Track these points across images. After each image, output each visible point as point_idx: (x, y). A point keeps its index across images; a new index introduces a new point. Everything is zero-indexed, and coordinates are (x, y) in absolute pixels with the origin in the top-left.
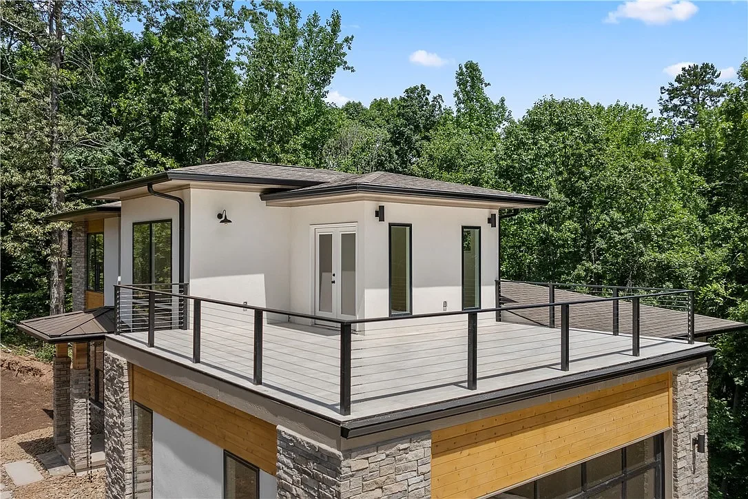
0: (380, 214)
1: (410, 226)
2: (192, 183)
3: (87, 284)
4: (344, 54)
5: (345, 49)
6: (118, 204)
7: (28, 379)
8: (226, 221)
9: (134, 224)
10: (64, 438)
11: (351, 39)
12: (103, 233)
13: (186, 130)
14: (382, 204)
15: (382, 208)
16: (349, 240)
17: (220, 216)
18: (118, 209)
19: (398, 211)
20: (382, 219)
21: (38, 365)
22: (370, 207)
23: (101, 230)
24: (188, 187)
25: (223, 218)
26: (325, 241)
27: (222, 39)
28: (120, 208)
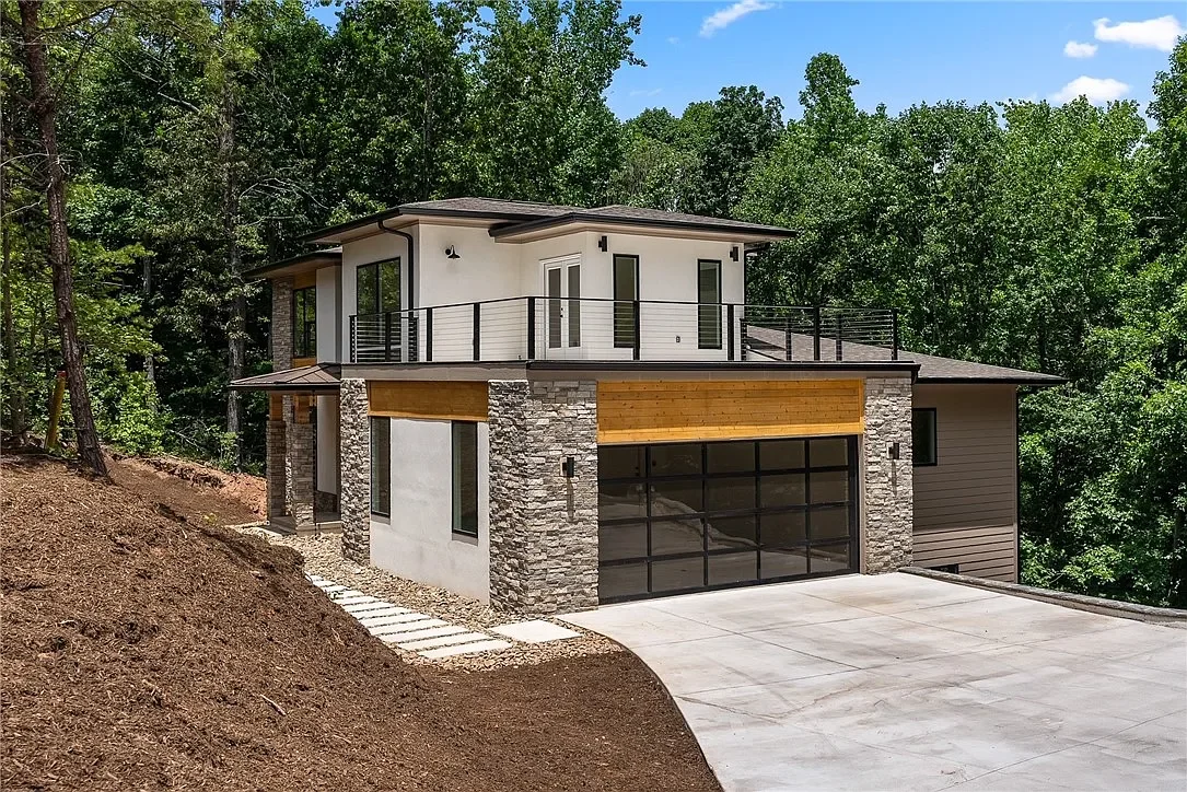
0: (603, 244)
1: (637, 257)
2: (421, 218)
3: (294, 350)
4: (630, 42)
5: (630, 33)
6: (340, 249)
7: (206, 490)
8: (455, 256)
9: (358, 267)
10: (279, 510)
11: (638, 20)
12: (315, 287)
13: (399, 164)
14: (605, 234)
15: (604, 238)
16: (574, 272)
17: (448, 252)
18: (339, 255)
19: (622, 242)
20: (605, 249)
21: (215, 473)
22: (593, 237)
23: (312, 284)
24: (416, 222)
25: (451, 254)
26: (555, 275)
27: (448, 33)
28: (341, 254)
